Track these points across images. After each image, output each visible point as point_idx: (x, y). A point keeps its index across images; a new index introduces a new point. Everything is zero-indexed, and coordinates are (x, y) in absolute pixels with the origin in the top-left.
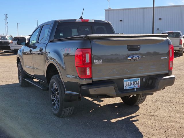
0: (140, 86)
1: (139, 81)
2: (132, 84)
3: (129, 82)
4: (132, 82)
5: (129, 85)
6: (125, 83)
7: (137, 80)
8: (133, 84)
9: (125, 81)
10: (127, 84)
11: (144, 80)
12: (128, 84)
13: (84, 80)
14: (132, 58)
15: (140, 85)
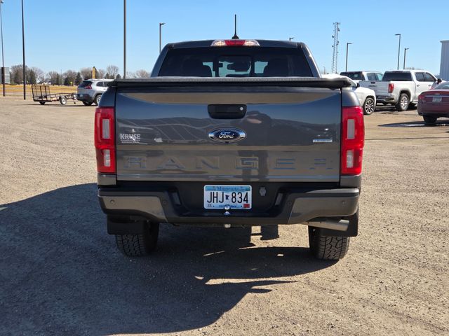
0: (251, 205)
1: (250, 193)
2: (227, 198)
3: (220, 193)
4: (230, 194)
5: (220, 198)
6: (207, 195)
7: (243, 190)
8: (230, 198)
9: (208, 190)
10: (214, 197)
11: (263, 192)
12: (217, 197)
13: (104, 176)
14: (217, 135)
15: (250, 202)
